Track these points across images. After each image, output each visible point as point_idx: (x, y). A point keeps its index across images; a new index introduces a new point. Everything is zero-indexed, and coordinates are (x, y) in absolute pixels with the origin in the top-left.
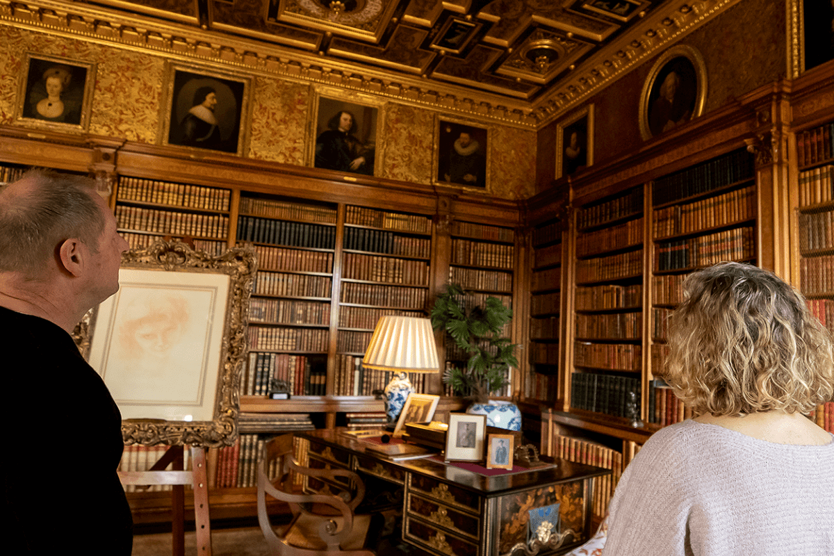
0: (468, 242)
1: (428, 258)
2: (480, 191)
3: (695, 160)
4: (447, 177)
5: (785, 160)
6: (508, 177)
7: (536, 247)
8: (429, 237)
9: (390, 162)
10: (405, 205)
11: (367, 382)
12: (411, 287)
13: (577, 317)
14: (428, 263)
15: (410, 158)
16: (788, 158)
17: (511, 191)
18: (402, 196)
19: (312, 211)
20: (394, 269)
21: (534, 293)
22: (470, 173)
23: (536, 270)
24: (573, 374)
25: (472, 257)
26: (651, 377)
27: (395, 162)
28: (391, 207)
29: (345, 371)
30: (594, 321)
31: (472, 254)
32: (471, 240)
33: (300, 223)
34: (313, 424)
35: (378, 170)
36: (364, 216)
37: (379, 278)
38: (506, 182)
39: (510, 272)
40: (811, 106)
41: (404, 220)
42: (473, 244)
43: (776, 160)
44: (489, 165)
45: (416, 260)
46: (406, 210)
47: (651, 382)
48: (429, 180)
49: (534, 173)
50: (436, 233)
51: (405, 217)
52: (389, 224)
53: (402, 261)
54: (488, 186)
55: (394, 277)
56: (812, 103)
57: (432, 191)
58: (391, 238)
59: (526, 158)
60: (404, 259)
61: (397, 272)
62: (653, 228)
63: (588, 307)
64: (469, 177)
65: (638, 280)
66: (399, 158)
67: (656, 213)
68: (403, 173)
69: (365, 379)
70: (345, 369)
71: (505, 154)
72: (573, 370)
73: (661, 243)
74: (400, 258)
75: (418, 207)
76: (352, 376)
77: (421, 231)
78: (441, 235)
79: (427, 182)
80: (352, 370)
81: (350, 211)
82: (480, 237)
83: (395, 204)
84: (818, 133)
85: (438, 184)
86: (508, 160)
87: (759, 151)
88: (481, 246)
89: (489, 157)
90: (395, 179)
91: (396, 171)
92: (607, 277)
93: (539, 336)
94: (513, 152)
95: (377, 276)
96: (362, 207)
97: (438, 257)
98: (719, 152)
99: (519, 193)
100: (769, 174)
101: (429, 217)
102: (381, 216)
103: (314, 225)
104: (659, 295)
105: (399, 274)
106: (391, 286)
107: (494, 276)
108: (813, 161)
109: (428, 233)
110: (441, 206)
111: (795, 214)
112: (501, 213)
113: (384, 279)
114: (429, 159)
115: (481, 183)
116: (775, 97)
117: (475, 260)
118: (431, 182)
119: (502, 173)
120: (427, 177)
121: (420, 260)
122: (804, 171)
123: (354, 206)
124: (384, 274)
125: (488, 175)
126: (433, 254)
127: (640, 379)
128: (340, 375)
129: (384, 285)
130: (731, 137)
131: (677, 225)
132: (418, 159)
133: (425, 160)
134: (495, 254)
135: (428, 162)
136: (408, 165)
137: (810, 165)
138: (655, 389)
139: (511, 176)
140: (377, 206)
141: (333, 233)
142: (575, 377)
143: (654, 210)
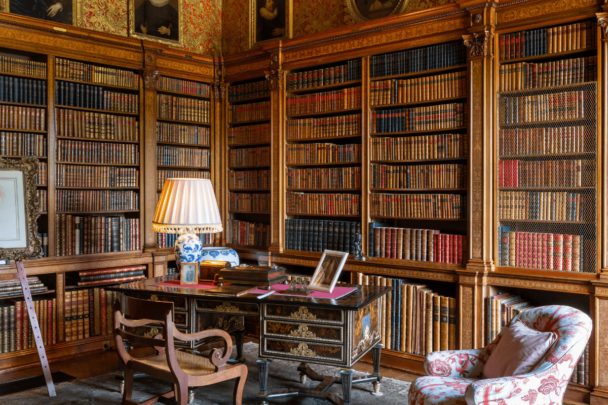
0: (169, 97)
1: (137, 113)
2: (174, 45)
3: (413, 44)
4: (143, 29)
5: (492, 54)
6: (197, 30)
7: (234, 103)
8: (137, 92)
9: (88, 10)
10: (113, 59)
11: (87, 240)
12: (122, 143)
13: (289, 170)
14: (137, 118)
15: (106, 7)
16: (493, 53)
17: (201, 45)
18: (109, 49)
19: (20, 63)
20: (106, 124)
21: (233, 147)
22: (164, 26)
23: (234, 125)
24: (286, 220)
25: (174, 112)
26: (369, 220)
27: (92, 10)
28: (100, 61)
29: (66, 230)
30: (309, 174)
31: (174, 109)
32: (173, 95)
33: (9, 76)
34: (45, 286)
35: (78, 18)
36: (73, 69)
37: (92, 134)
38: (196, 36)
39: (207, 126)
40: (512, 15)
41: (112, 74)
42: (174, 98)
43: (485, 54)
44: (181, 18)
45: (126, 115)
46: (114, 64)
47: (370, 224)
48: (125, 31)
49: (220, 28)
50: (144, 88)
51: (113, 71)
52: (98, 78)
53: (112, 117)
54: (181, 40)
55: (106, 133)
56: (513, 13)
57: (139, 45)
58: (101, 92)
59: (213, 12)
60: (114, 114)
61: (108, 127)
62: (370, 96)
63: (303, 162)
64: (164, 30)
65: (357, 140)
66: (96, 6)
67: (373, 83)
68: (101, 23)
69: (86, 237)
70: (66, 228)
71: (194, 7)
72: (286, 217)
73: (378, 110)
74: (111, 114)
75: (125, 61)
76: (73, 235)
77: (129, 86)
78: (149, 90)
79: (124, 33)
80: (72, 229)
81: (59, 64)
82: (181, 92)
83: (105, 57)
84: (517, 37)
85: (135, 36)
86: (197, 13)
87: (472, 45)
88: (183, 101)
89: (181, 10)
90: (92, 28)
91: (93, 19)
92: (322, 136)
93: (241, 186)
94: (201, 4)
95: (90, 132)
96: (71, 60)
97: (147, 112)
98: (436, 40)
99: (208, 47)
100: (480, 64)
101: (136, 72)
102: (90, 70)
103: (24, 78)
104: (376, 153)
105: (111, 130)
106: (104, 142)
107: (194, 130)
108: (511, 58)
109: (136, 88)
110: (147, 60)
111: (497, 96)
112: (198, 68)
113: (97, 135)
114: (125, 9)
115: (174, 36)
116: (487, 5)
117: (177, 116)
118: (128, 33)
119: (192, 26)
120: (124, 28)
121: (129, 116)
122: (504, 64)
123: (63, 58)
124: (97, 131)
125: (181, 28)
126: (142, 109)
127: (360, 221)
128: (61, 234)
129: (97, 142)
130: (447, 29)
131: (395, 96)
132: (114, 7)
133: (121, 9)
134: (194, 108)
135: (123, 11)
136: (105, 14)
137: (509, 60)
138: (374, 229)
139: (200, 30)
140: (87, 59)
141: (44, 87)
142: (288, 223)
143: (371, 81)
